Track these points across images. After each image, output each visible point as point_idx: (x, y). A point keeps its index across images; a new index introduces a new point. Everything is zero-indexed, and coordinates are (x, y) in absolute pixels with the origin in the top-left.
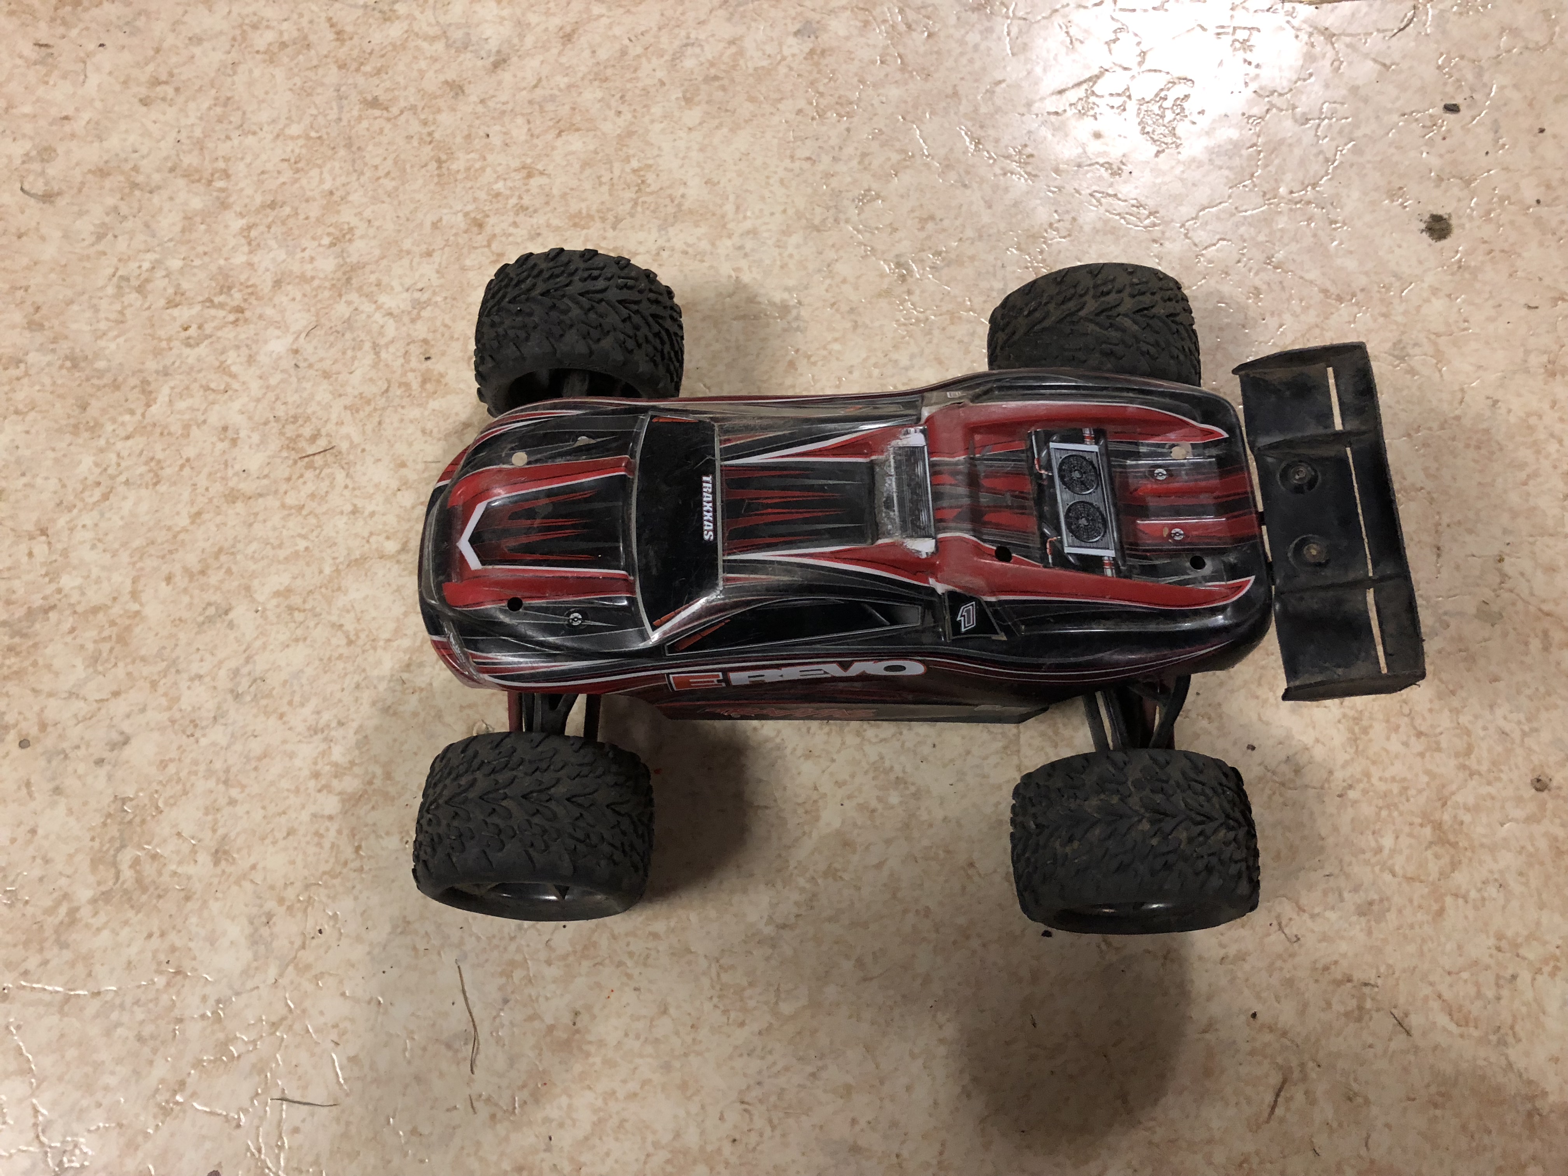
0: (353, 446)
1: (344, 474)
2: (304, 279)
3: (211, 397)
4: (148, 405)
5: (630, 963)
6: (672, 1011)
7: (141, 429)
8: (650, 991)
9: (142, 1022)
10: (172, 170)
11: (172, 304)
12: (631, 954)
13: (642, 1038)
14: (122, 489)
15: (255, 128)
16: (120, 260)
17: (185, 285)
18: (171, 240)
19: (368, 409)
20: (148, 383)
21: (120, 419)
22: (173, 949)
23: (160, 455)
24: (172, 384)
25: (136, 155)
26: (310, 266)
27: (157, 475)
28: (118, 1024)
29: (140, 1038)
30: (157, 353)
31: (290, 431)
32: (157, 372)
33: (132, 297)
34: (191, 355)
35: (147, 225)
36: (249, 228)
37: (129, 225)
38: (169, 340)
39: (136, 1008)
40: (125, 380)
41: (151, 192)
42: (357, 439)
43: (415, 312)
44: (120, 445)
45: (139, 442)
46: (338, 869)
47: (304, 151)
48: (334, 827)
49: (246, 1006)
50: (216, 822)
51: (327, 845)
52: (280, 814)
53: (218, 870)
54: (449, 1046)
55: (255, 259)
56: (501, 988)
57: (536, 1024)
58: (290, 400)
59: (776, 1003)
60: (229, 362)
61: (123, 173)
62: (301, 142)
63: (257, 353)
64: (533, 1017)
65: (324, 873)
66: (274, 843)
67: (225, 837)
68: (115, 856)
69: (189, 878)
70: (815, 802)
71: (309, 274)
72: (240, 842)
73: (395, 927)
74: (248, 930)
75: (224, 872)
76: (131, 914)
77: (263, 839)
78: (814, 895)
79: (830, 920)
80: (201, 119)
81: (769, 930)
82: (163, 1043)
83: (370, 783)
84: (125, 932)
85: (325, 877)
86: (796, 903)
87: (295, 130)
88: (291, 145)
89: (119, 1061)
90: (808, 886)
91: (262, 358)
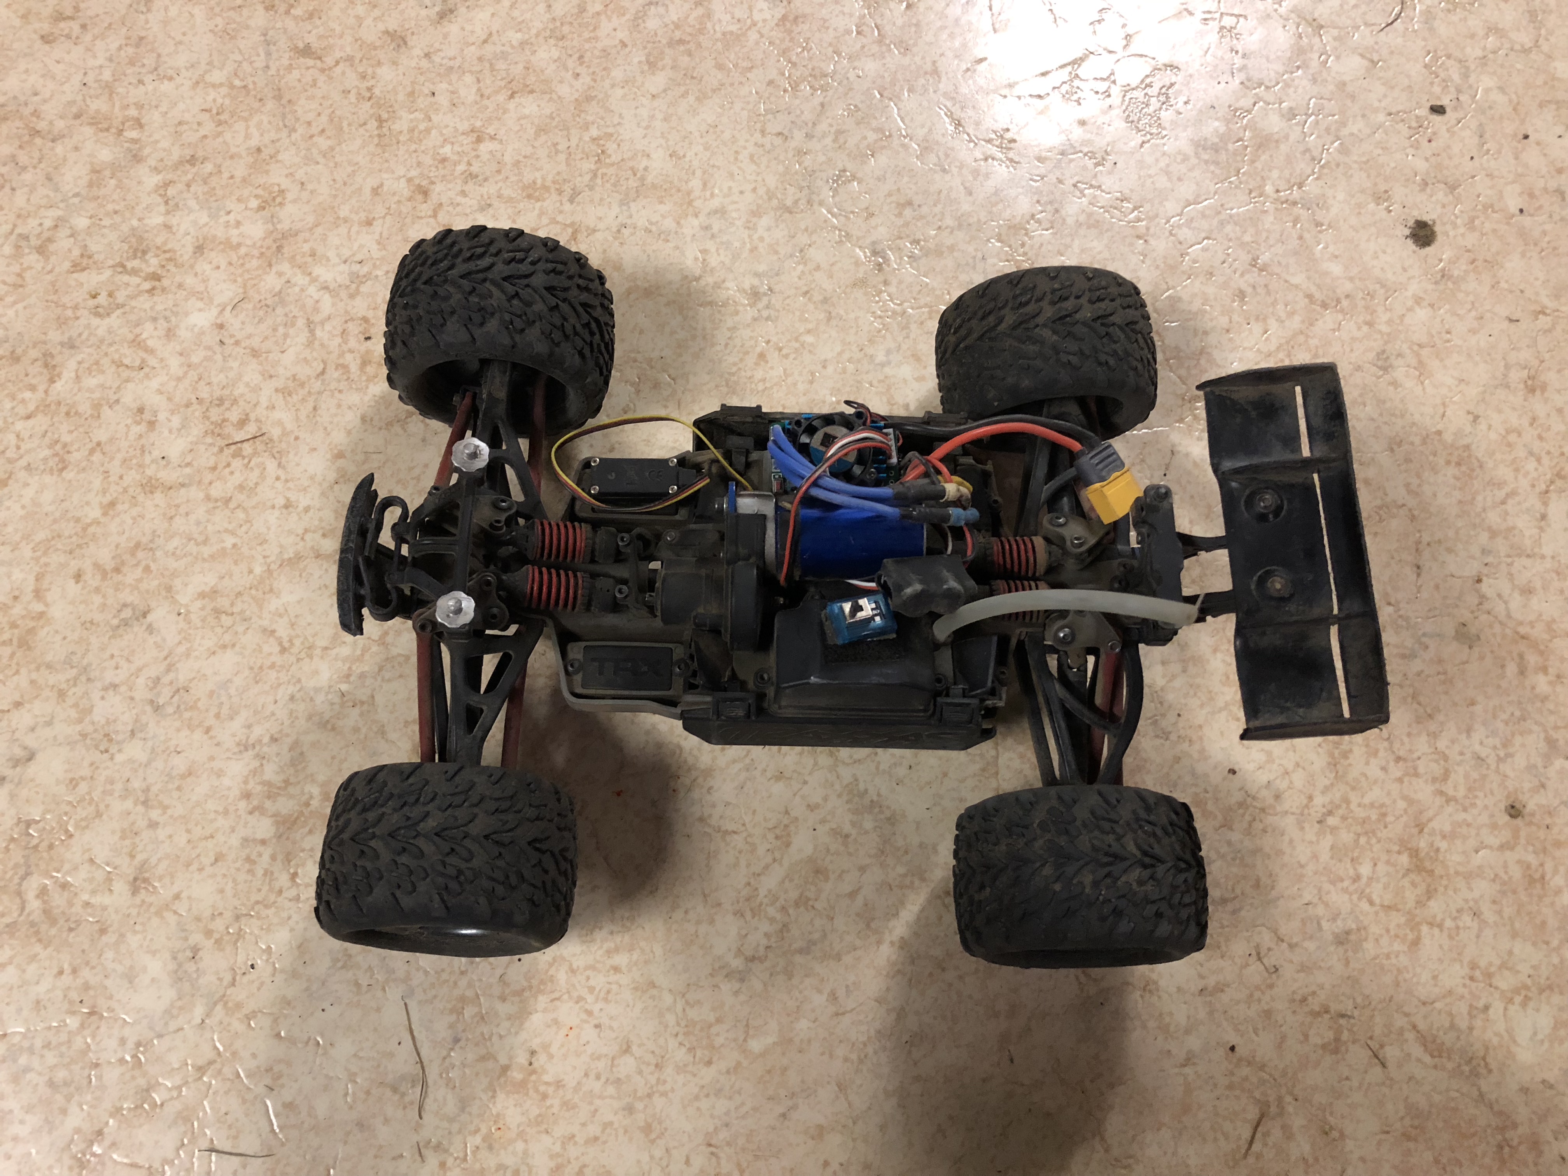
0: (285, 433)
1: (275, 463)
2: (229, 245)
3: (126, 374)
4: (52, 381)
5: (590, 999)
6: (634, 1048)
7: (44, 408)
8: (611, 1028)
9: (52, 1068)
10: (77, 116)
11: (77, 267)
12: (591, 989)
13: (603, 1079)
14: (22, 475)
15: (170, 72)
16: (19, 216)
17: (93, 247)
18: (76, 195)
19: (302, 392)
20: (52, 356)
21: (20, 396)
22: (87, 987)
23: (66, 438)
24: (79, 357)
25: (36, 98)
26: (234, 232)
27: (63, 461)
28: (27, 1070)
29: (51, 1084)
30: (62, 322)
31: (215, 414)
32: (62, 344)
33: (32, 259)
34: (101, 326)
35: (49, 178)
36: (167, 184)
37: (27, 177)
38: (76, 307)
39: (46, 1052)
40: (25, 352)
41: (53, 141)
42: (289, 426)
43: (354, 286)
44: (19, 426)
45: (41, 422)
46: (272, 897)
47: (227, 101)
48: (267, 853)
49: (169, 1050)
50: (134, 846)
51: (260, 872)
52: (206, 838)
53: (138, 900)
54: (395, 1090)
55: (174, 221)
56: (451, 1026)
57: (490, 1064)
58: (215, 380)
59: (745, 1040)
60: (144, 336)
61: (21, 118)
62: (224, 90)
63: (177, 326)
64: (487, 1057)
65: (257, 902)
66: (201, 870)
67: (145, 862)
68: (20, 884)
69: (104, 908)
70: (786, 826)
71: (235, 240)
72: (161, 869)
73: (335, 960)
74: (172, 966)
75: (143, 901)
76: (38, 948)
77: (188, 865)
78: (785, 926)
79: (801, 951)
80: (110, 60)
81: (737, 963)
82: (77, 1089)
83: (307, 804)
84: (32, 970)
85: (257, 908)
86: (766, 934)
87: (217, 76)
88: (212, 94)
89: (29, 1109)
90: (778, 916)
91: (183, 333)
